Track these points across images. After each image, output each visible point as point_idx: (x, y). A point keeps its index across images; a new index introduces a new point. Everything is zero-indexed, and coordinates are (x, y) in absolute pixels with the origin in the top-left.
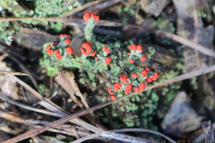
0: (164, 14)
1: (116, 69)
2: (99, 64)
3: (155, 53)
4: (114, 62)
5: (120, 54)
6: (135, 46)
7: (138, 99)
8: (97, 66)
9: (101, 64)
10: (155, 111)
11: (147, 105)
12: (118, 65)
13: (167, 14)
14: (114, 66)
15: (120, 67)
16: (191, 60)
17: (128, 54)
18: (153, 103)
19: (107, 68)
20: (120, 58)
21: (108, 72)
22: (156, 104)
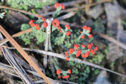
0: (99, 18)
1: (68, 45)
2: (58, 40)
3: (93, 40)
4: (68, 40)
5: (72, 35)
6: (87, 27)
7: (80, 67)
8: (57, 41)
9: (59, 40)
10: (87, 79)
11: (83, 74)
12: (70, 42)
13: (102, 19)
14: (67, 43)
15: (71, 44)
16: (113, 50)
17: (81, 32)
18: (87, 74)
19: (63, 43)
20: (72, 38)
21: (63, 46)
22: (88, 75)
